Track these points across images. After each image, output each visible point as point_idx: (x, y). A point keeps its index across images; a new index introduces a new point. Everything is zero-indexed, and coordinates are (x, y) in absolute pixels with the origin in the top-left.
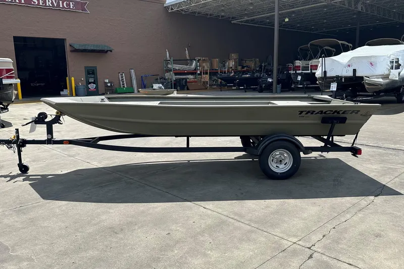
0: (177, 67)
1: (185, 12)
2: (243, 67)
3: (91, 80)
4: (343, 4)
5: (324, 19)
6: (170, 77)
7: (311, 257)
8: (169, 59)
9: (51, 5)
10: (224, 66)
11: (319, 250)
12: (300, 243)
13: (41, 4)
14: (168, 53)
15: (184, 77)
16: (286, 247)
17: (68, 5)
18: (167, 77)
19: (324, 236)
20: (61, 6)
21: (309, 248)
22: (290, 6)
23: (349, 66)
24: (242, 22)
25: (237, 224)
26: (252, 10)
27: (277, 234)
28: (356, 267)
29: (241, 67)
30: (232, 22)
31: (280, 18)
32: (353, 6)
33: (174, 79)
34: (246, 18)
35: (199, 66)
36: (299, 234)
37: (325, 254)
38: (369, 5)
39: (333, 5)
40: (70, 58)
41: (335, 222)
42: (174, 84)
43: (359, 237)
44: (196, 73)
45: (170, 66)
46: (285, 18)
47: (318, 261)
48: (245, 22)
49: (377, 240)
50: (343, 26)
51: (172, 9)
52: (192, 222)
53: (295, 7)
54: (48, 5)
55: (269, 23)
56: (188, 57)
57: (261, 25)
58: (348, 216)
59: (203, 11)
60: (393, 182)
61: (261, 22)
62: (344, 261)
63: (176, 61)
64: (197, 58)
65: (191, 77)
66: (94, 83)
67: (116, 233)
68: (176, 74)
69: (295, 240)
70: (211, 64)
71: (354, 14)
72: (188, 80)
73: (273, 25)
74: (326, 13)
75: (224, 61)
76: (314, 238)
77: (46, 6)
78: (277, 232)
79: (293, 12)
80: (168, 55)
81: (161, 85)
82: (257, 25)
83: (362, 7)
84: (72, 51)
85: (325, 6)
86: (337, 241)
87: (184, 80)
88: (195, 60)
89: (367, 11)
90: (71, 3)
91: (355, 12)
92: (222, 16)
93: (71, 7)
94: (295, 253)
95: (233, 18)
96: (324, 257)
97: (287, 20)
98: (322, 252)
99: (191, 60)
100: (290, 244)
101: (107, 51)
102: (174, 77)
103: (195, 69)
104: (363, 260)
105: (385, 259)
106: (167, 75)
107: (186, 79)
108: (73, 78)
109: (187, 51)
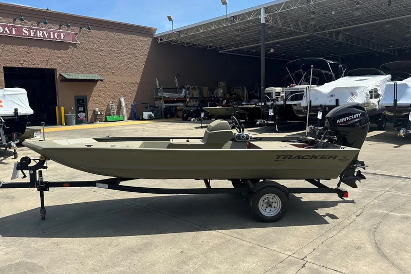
0: (167, 95)
1: (174, 42)
2: (231, 95)
3: (81, 109)
4: (325, 36)
5: (308, 49)
6: (160, 105)
7: (304, 266)
8: (158, 87)
9: (42, 36)
10: (213, 94)
11: (311, 261)
12: (294, 255)
13: (32, 35)
14: (157, 81)
15: (174, 104)
16: (283, 259)
17: (59, 36)
18: (157, 105)
19: (314, 250)
20: (52, 37)
21: (303, 259)
22: (275, 37)
23: (332, 96)
24: (229, 52)
25: (240, 242)
26: (238, 41)
27: (275, 249)
28: (340, 272)
29: (229, 94)
30: (220, 52)
31: (266, 48)
32: (334, 37)
33: (164, 107)
34: (233, 49)
35: (189, 94)
36: (293, 248)
37: (317, 263)
38: (349, 36)
39: (316, 36)
40: (60, 87)
41: (323, 238)
42: (164, 112)
43: (343, 249)
44: (185, 101)
45: (159, 94)
46: (271, 47)
47: (310, 269)
48: (232, 52)
49: (358, 252)
50: (326, 55)
51: (161, 40)
52: (200, 241)
53: (280, 38)
54: (39, 36)
55: (255, 53)
56: (177, 86)
57: (247, 54)
58: (334, 233)
59: (192, 41)
60: (372, 203)
61: (247, 52)
62: (331, 268)
63: (166, 90)
64: (187, 87)
65: (181, 104)
66: (84, 112)
67: (135, 252)
68: (166, 102)
69: (290, 254)
70: (201, 92)
71: (336, 44)
72: (178, 108)
73: (260, 55)
74: (308, 43)
75: (213, 89)
76: (306, 251)
77: (37, 36)
78: (275, 248)
79: (278, 43)
80: (158, 83)
81: (151, 113)
82: (243, 55)
83: (342, 38)
84: (61, 81)
85: (308, 37)
86: (325, 253)
87: (174, 108)
88: (185, 88)
89: (347, 41)
90: (62, 34)
91: (337, 42)
92: (210, 47)
93: (62, 38)
94: (291, 264)
95: (220, 48)
96: (315, 266)
97: (272, 51)
98: (313, 262)
99: (181, 88)
100: (286, 256)
101: (98, 80)
102: (164, 105)
103: (185, 97)
104: (346, 267)
105: (364, 265)
106: (157, 103)
107: (176, 107)
108: (62, 108)
109: (176, 80)
